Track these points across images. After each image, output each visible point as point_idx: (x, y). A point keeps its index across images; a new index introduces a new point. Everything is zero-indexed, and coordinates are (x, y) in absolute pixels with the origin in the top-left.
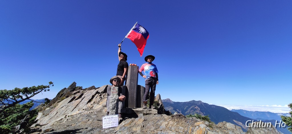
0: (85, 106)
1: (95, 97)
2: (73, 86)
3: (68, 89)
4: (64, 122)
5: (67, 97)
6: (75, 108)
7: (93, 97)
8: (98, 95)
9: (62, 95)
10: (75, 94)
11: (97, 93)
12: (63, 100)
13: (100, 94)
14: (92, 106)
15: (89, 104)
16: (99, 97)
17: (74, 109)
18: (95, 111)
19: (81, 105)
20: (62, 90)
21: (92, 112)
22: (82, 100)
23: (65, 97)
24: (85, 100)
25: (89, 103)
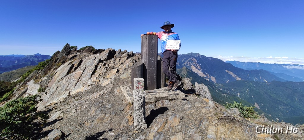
0: (90, 80)
1: (99, 68)
2: (67, 48)
3: (62, 53)
4: (72, 114)
5: (64, 62)
6: (78, 81)
7: (96, 67)
8: (102, 64)
9: (57, 60)
10: (71, 58)
11: (101, 61)
12: (59, 66)
13: (103, 63)
14: (98, 81)
15: (94, 78)
16: (104, 68)
17: (77, 83)
18: (105, 92)
19: (84, 79)
20: (55, 53)
21: (102, 94)
22: (84, 71)
23: (60, 63)
24: (87, 72)
25: (93, 76)
